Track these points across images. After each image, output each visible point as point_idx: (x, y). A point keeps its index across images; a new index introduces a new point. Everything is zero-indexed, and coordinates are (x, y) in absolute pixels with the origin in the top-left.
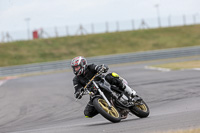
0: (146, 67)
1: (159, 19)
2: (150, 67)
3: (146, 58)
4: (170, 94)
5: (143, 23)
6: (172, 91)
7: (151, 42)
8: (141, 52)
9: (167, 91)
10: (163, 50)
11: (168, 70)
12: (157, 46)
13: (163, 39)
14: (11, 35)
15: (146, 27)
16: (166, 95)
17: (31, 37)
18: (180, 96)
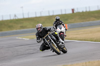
0: (17, 38)
1: (23, 14)
2: (19, 38)
3: (17, 33)
4: (30, 51)
5: (15, 16)
6: (30, 49)
7: (20, 25)
8: (14, 30)
9: (28, 50)
10: (25, 29)
11: (28, 39)
12: (22, 27)
13: (25, 24)
15: (17, 18)
16: (27, 51)
18: (34, 52)
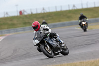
0: (76, 28)
3: (75, 24)
4: (88, 41)
5: (74, 6)
8: (73, 21)
9: (86, 40)
14: (8, 13)
15: (75, 8)
16: (86, 42)
17: (19, 14)
18: (93, 42)
